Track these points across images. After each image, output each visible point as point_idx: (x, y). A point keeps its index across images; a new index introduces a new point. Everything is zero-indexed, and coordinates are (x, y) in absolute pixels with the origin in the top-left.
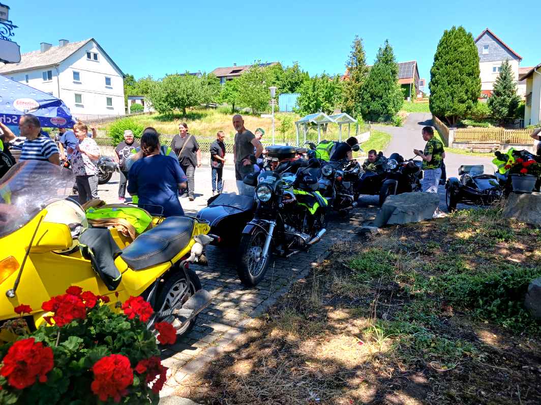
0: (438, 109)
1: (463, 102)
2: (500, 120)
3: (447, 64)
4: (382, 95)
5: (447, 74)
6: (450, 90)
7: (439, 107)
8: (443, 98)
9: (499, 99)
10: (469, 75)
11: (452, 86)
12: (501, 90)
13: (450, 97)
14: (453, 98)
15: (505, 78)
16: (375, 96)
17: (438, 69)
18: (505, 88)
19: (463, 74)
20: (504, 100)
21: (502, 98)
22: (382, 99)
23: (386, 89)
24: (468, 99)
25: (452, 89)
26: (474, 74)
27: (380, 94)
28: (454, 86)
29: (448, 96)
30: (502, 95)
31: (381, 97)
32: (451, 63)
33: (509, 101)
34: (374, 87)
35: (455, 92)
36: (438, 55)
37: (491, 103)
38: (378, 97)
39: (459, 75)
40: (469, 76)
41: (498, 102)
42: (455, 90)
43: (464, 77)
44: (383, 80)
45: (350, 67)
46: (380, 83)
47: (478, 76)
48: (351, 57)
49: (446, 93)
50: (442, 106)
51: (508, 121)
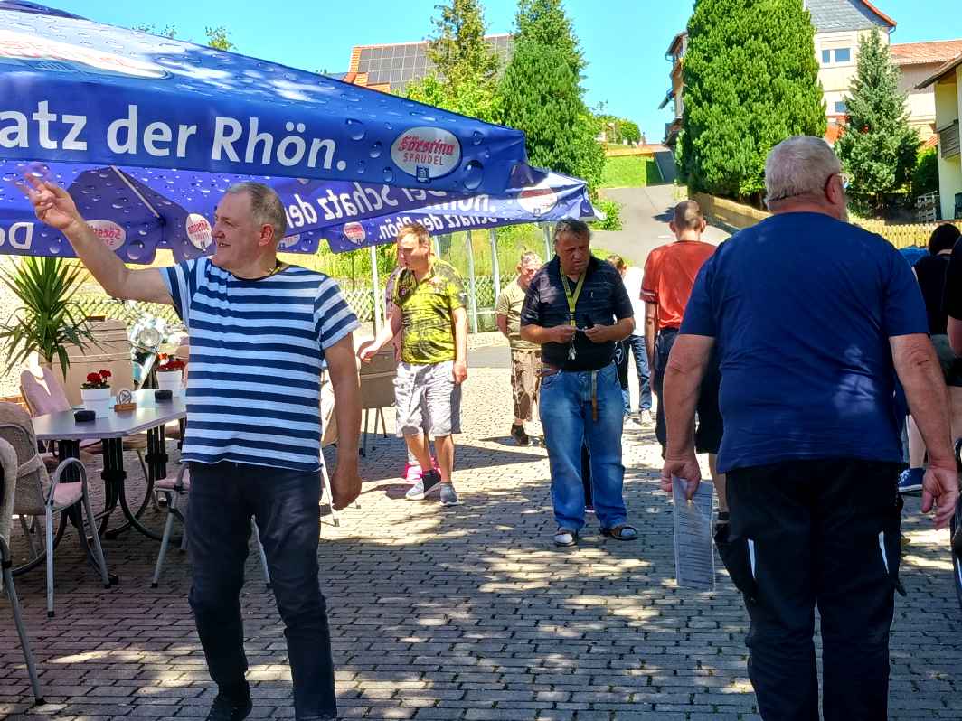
0: (720, 175)
2: (873, 201)
3: (729, 44)
4: (554, 138)
5: (733, 73)
6: (748, 120)
7: (721, 168)
8: (730, 143)
9: (867, 140)
10: (795, 74)
11: (750, 106)
12: (866, 110)
13: (750, 139)
14: (756, 142)
15: (875, 82)
16: (533, 140)
17: (709, 59)
18: (877, 108)
19: (778, 74)
20: (880, 143)
21: (875, 136)
22: (552, 150)
23: (562, 120)
25: (752, 116)
26: (804, 72)
27: (547, 135)
28: (755, 106)
29: (744, 136)
30: (871, 130)
31: (550, 144)
32: (740, 43)
33: (893, 143)
34: (525, 115)
35: (760, 125)
36: (703, 20)
37: (846, 151)
38: (542, 143)
39: (767, 77)
40: (793, 79)
41: (865, 149)
42: (760, 118)
43: (782, 80)
44: (551, 93)
45: (439, 54)
46: (544, 102)
47: (815, 78)
48: (440, 25)
49: (738, 128)
50: (730, 165)
51: (892, 203)
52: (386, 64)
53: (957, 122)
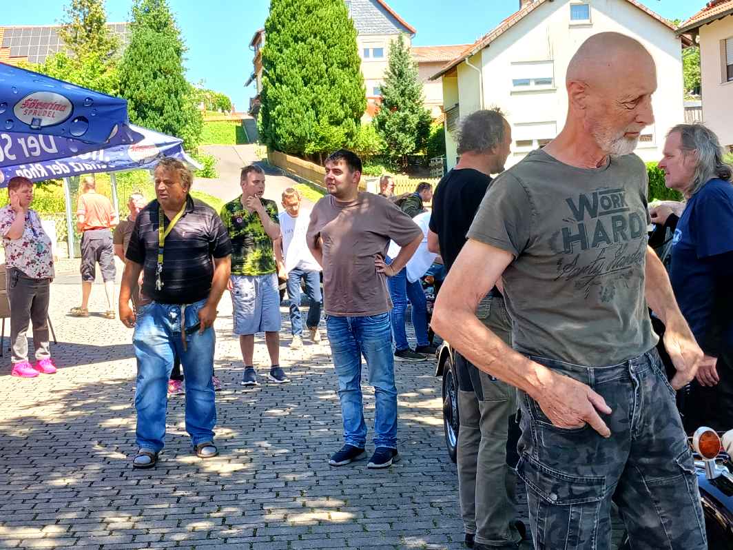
0: (291, 139)
1: (337, 123)
2: (401, 161)
3: (296, 40)
4: (163, 105)
5: (299, 62)
6: (311, 98)
7: (291, 134)
8: (297, 115)
9: (396, 116)
10: (344, 65)
11: (312, 88)
12: (394, 95)
13: (312, 113)
14: (317, 115)
15: (401, 75)
16: (146, 106)
17: (280, 51)
18: (402, 94)
19: (332, 64)
20: (404, 120)
21: (402, 114)
22: (162, 114)
23: (169, 92)
24: (346, 117)
25: (313, 95)
26: (351, 64)
27: (158, 102)
28: (316, 87)
29: (308, 110)
30: (398, 109)
31: (160, 110)
32: (303, 40)
33: (414, 120)
34: (142, 86)
35: (320, 102)
36: (276, 20)
37: (382, 124)
38: (153, 109)
39: (324, 66)
40: (342, 68)
41: (394, 124)
42: (320, 97)
43: (335, 70)
44: (160, 70)
45: (69, 35)
46: (155, 77)
47: (358, 69)
48: (68, 12)
49: (303, 104)
50: (298, 132)
51: (414, 163)
52: (25, 42)
53: (457, 105)
